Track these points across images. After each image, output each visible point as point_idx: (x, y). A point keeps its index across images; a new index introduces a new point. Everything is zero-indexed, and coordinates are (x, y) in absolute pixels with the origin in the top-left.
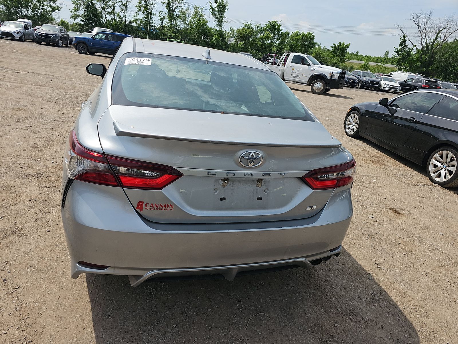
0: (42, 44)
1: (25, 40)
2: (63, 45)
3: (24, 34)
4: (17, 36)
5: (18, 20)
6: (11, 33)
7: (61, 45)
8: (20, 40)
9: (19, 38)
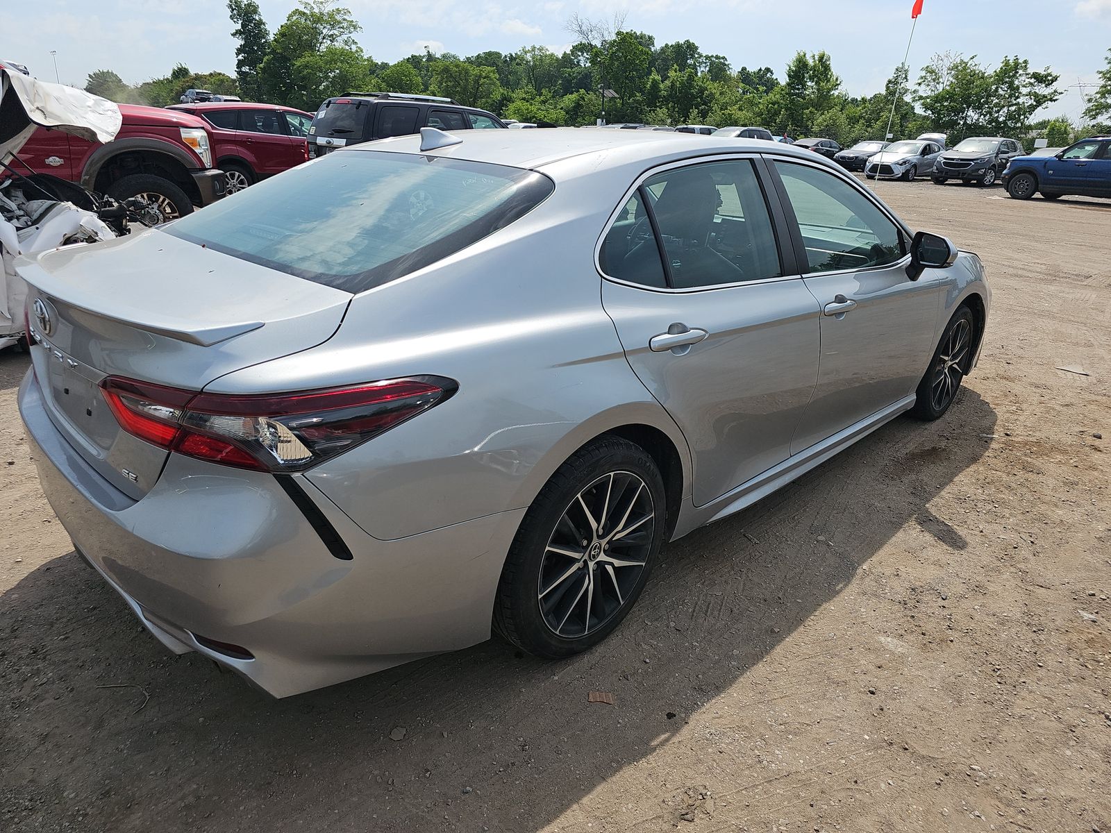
0: (947, 182)
1: (915, 178)
2: (996, 182)
3: (915, 166)
4: (899, 171)
5: (918, 138)
6: (889, 166)
7: (990, 181)
8: (904, 178)
9: (901, 175)
